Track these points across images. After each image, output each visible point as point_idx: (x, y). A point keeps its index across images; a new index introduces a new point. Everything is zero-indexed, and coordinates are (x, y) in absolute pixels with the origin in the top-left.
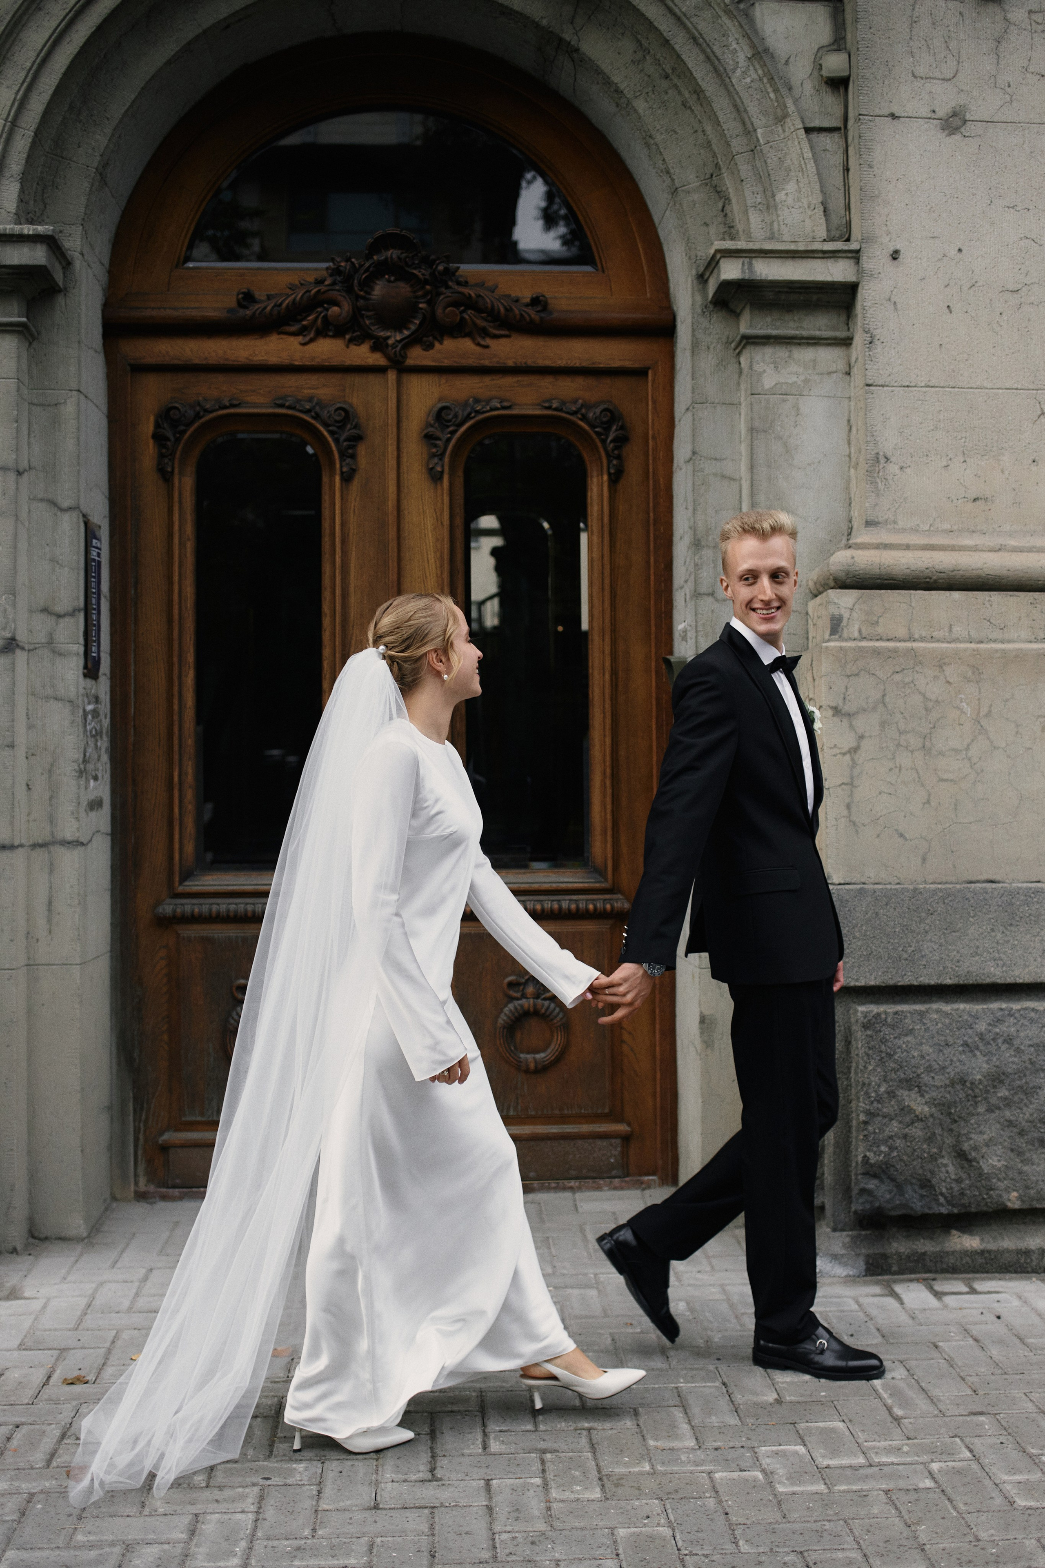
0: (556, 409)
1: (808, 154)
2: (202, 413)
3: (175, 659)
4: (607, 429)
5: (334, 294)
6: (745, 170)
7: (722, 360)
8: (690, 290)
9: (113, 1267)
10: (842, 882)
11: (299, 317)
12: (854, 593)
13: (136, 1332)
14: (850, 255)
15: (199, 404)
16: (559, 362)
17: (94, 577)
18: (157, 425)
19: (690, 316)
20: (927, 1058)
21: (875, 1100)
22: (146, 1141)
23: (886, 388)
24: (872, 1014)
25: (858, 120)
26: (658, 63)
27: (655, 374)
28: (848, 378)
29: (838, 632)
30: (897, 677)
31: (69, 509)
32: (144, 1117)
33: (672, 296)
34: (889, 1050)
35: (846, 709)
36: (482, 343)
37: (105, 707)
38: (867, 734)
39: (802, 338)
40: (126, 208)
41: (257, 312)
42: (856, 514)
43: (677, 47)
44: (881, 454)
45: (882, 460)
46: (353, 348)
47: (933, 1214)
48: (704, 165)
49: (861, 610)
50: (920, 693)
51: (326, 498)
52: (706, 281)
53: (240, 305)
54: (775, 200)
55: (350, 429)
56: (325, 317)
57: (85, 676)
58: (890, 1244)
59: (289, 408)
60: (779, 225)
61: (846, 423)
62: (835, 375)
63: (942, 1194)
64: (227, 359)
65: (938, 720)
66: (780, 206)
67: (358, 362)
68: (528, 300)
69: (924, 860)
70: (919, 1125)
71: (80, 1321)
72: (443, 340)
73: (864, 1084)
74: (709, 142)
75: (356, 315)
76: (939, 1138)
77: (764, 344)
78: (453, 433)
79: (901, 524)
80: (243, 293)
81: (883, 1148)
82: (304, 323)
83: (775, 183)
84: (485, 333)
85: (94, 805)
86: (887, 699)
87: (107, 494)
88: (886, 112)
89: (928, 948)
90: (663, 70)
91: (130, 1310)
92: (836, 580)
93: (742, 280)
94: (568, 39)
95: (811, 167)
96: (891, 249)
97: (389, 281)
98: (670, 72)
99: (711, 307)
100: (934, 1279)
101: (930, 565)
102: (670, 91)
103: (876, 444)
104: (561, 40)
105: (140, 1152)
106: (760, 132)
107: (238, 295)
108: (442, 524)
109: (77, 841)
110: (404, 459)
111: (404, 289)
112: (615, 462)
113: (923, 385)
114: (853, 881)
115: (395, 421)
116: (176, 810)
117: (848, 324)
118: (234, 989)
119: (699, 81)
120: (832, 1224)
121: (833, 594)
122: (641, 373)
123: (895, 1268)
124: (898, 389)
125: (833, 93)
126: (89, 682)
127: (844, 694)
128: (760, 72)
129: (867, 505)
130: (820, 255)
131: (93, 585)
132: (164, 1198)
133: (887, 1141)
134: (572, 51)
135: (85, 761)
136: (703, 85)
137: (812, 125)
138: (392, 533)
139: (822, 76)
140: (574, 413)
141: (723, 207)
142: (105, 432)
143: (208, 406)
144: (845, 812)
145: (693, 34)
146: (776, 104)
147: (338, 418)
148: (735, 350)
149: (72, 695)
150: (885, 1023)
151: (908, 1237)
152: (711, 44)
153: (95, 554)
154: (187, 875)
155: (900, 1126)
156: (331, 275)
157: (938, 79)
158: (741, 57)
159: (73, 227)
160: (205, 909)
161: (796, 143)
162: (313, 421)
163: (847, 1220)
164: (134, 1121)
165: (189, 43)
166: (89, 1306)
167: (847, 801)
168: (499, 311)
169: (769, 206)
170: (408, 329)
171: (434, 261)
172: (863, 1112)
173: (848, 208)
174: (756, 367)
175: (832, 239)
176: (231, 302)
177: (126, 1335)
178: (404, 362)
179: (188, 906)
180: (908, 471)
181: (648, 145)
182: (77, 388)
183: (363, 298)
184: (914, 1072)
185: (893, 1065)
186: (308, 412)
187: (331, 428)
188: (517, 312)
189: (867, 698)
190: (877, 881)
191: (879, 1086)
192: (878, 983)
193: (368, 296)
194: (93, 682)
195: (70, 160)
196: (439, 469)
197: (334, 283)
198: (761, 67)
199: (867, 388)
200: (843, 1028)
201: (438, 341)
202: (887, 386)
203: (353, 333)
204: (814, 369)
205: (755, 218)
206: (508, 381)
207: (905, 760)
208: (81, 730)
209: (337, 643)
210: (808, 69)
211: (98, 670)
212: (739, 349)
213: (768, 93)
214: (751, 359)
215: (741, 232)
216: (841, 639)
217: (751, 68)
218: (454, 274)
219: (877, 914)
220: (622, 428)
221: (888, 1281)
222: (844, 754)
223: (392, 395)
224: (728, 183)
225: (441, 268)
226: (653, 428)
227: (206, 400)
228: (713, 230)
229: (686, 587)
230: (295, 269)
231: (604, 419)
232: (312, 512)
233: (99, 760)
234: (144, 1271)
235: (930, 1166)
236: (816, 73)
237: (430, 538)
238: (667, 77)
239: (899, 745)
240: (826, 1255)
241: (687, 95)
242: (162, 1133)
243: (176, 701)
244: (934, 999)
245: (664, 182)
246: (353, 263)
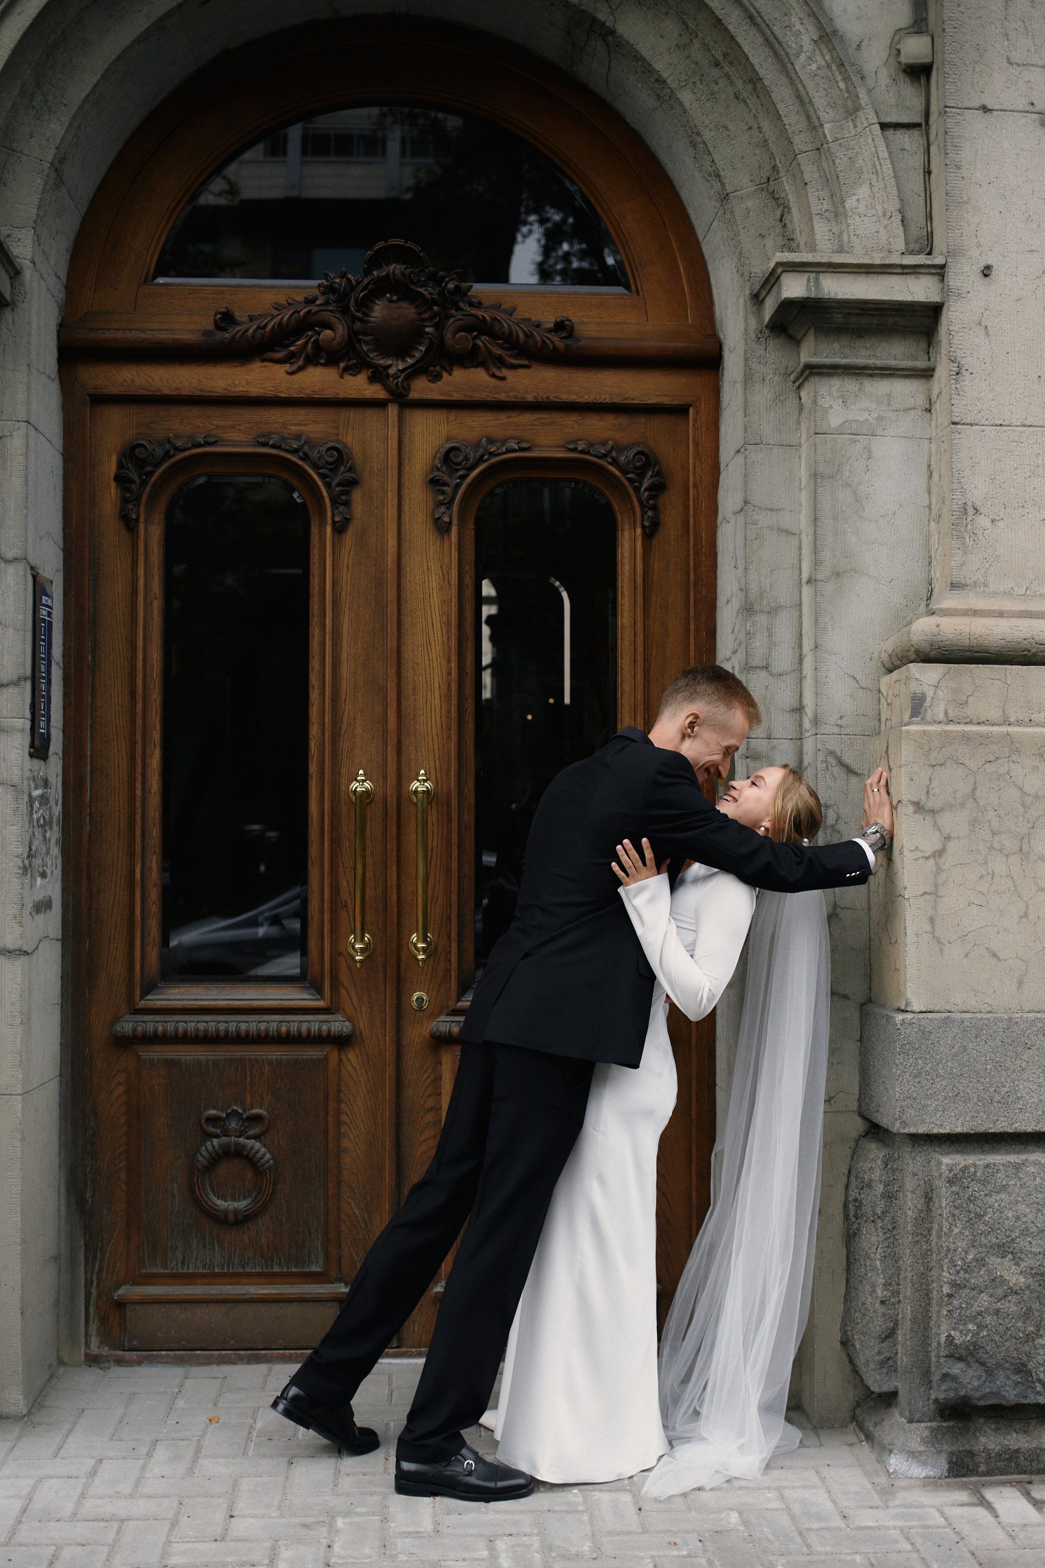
0: (582, 452)
1: (884, 154)
2: (172, 452)
3: (139, 737)
4: (641, 475)
5: (326, 315)
6: (809, 171)
7: (779, 395)
8: (742, 314)
9: (56, 1456)
10: (924, 1009)
11: (286, 342)
12: (940, 668)
13: (79, 1548)
14: (933, 271)
15: (169, 441)
16: (587, 397)
17: (44, 641)
18: (120, 465)
19: (743, 342)
20: (1024, 1219)
21: (962, 1269)
22: (99, 1296)
23: (974, 427)
24: (959, 1168)
25: (943, 113)
26: (707, 48)
27: (697, 413)
28: (928, 415)
29: (920, 713)
30: (990, 768)
31: (16, 559)
32: (96, 1269)
33: (718, 322)
34: (978, 1210)
35: (930, 805)
36: (498, 373)
37: (56, 791)
38: (953, 835)
39: (876, 368)
40: (87, 213)
41: (238, 336)
42: (938, 575)
43: (731, 28)
44: (970, 504)
45: (971, 512)
46: (348, 377)
47: (1029, 1404)
48: (760, 167)
49: (947, 687)
50: (1017, 786)
51: (315, 552)
52: (762, 301)
53: (218, 327)
54: (844, 207)
55: (343, 473)
56: (317, 342)
57: (31, 756)
58: (977, 1438)
59: (273, 446)
60: (849, 235)
61: (926, 467)
62: (913, 412)
63: (1039, 1381)
64: (202, 390)
65: (1038, 818)
66: (850, 214)
67: (354, 394)
68: (552, 325)
69: (1020, 984)
70: (1014, 1299)
71: (13, 1532)
72: (452, 370)
73: (949, 1250)
74: (765, 141)
75: (353, 338)
76: (1036, 1314)
77: (831, 375)
78: (463, 477)
79: (992, 587)
80: (221, 313)
81: (971, 1326)
82: (292, 348)
83: (844, 187)
84: (501, 363)
85: (41, 907)
86: (978, 794)
87: (61, 543)
88: (977, 104)
89: (1025, 1088)
90: (713, 56)
91: (74, 1517)
92: (917, 652)
93: (808, 298)
94: (603, 19)
95: (887, 169)
96: (983, 264)
97: (391, 301)
98: (721, 58)
99: (767, 332)
100: (1030, 1483)
101: (1028, 635)
102: (720, 82)
103: (964, 493)
104: (594, 20)
105: (92, 1310)
106: (827, 127)
107: (215, 315)
108: (450, 584)
109: (20, 950)
110: (406, 508)
111: (408, 310)
112: (650, 513)
113: (1019, 424)
114: (936, 1009)
115: (396, 464)
116: (138, 912)
117: (928, 353)
118: (203, 1120)
119: (757, 67)
120: (907, 1414)
121: (914, 668)
122: (681, 411)
123: (983, 1468)
124: (990, 428)
125: (912, 83)
126: (37, 763)
127: (928, 788)
128: (828, 57)
129: (953, 563)
130: (899, 271)
131: (42, 649)
132: (120, 1362)
133: (975, 1318)
134: (607, 34)
135: (30, 856)
136: (762, 72)
137: (888, 120)
138: (392, 594)
139: (899, 63)
140: (604, 456)
141: (782, 216)
142: (60, 472)
143: (179, 444)
144: (928, 928)
145: (750, 12)
146: (846, 95)
147: (330, 460)
148: (794, 382)
149: (16, 780)
150: (973, 1178)
151: (997, 1430)
152: (771, 25)
153: (45, 613)
154: (149, 988)
155: (992, 1299)
156: (323, 294)
157: (1037, 66)
158: (806, 41)
159: (23, 231)
160: (170, 1027)
161: (870, 140)
162: (300, 463)
163: (926, 1409)
164: (86, 1272)
165: (161, 19)
166: (25, 1511)
167: (929, 914)
168: (517, 335)
169: (838, 213)
170: (412, 357)
171: (443, 278)
172: (947, 1283)
173: (929, 217)
174: (821, 402)
175: (912, 253)
176: (208, 323)
177: (67, 1554)
178: (407, 395)
179: (151, 1024)
180: (1001, 524)
181: (694, 145)
182: (25, 419)
183: (360, 320)
184: (1008, 1237)
185: (982, 1227)
186: (295, 451)
187: (321, 471)
188: (539, 339)
189: (955, 792)
190: (965, 1009)
191: (966, 1253)
192: (965, 1131)
193: (366, 318)
194: (42, 762)
195: (21, 152)
196: (446, 519)
197: (327, 303)
198: (829, 50)
199: (953, 426)
200: (922, 1182)
201: (447, 371)
202: (977, 425)
203: (349, 361)
204: (889, 405)
205: (821, 229)
206: (527, 418)
207: (998, 865)
208: (26, 819)
209: (327, 720)
210: (884, 54)
211: (47, 749)
212: (801, 380)
213: (837, 82)
214: (816, 392)
215: (802, 245)
216: (924, 721)
217: (818, 52)
218: (465, 294)
219: (965, 1048)
220: (659, 474)
221: (976, 1484)
222: (927, 858)
223: (393, 434)
224: (788, 188)
225: (451, 286)
226: (694, 475)
227: (177, 437)
228: (769, 243)
229: (733, 659)
230: (282, 287)
231: (638, 464)
232: (299, 571)
233: (47, 854)
234: (93, 1461)
235: (1026, 1348)
236: (892, 60)
237: (436, 599)
238: (717, 64)
239: (991, 848)
240: (901, 1451)
241: (740, 84)
242: (118, 1286)
243: (138, 786)
244: (1030, 1148)
245: (712, 187)
246: (349, 280)
